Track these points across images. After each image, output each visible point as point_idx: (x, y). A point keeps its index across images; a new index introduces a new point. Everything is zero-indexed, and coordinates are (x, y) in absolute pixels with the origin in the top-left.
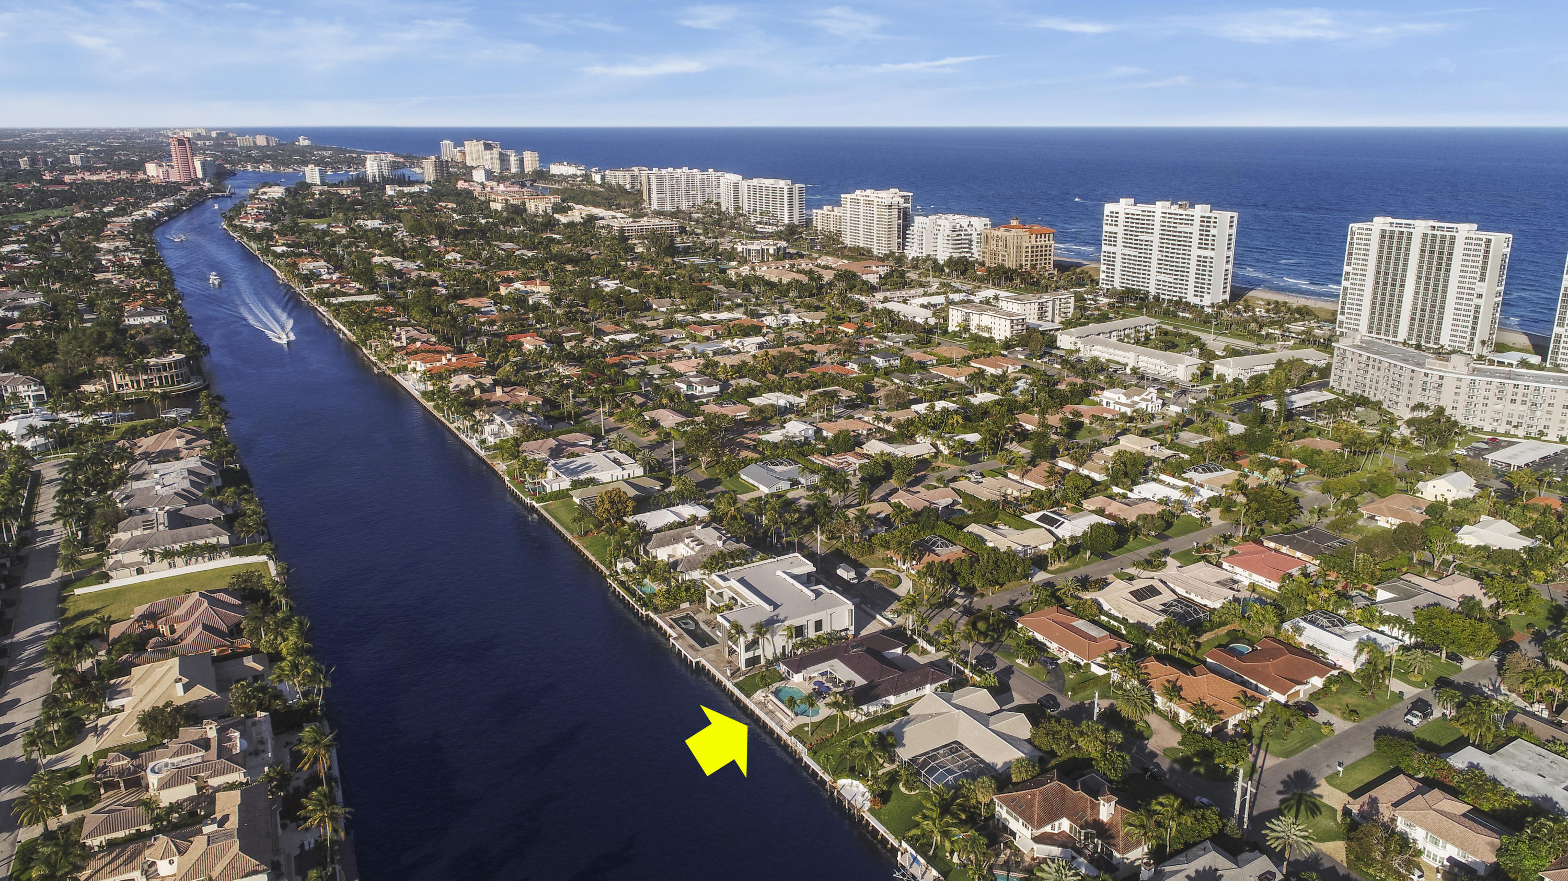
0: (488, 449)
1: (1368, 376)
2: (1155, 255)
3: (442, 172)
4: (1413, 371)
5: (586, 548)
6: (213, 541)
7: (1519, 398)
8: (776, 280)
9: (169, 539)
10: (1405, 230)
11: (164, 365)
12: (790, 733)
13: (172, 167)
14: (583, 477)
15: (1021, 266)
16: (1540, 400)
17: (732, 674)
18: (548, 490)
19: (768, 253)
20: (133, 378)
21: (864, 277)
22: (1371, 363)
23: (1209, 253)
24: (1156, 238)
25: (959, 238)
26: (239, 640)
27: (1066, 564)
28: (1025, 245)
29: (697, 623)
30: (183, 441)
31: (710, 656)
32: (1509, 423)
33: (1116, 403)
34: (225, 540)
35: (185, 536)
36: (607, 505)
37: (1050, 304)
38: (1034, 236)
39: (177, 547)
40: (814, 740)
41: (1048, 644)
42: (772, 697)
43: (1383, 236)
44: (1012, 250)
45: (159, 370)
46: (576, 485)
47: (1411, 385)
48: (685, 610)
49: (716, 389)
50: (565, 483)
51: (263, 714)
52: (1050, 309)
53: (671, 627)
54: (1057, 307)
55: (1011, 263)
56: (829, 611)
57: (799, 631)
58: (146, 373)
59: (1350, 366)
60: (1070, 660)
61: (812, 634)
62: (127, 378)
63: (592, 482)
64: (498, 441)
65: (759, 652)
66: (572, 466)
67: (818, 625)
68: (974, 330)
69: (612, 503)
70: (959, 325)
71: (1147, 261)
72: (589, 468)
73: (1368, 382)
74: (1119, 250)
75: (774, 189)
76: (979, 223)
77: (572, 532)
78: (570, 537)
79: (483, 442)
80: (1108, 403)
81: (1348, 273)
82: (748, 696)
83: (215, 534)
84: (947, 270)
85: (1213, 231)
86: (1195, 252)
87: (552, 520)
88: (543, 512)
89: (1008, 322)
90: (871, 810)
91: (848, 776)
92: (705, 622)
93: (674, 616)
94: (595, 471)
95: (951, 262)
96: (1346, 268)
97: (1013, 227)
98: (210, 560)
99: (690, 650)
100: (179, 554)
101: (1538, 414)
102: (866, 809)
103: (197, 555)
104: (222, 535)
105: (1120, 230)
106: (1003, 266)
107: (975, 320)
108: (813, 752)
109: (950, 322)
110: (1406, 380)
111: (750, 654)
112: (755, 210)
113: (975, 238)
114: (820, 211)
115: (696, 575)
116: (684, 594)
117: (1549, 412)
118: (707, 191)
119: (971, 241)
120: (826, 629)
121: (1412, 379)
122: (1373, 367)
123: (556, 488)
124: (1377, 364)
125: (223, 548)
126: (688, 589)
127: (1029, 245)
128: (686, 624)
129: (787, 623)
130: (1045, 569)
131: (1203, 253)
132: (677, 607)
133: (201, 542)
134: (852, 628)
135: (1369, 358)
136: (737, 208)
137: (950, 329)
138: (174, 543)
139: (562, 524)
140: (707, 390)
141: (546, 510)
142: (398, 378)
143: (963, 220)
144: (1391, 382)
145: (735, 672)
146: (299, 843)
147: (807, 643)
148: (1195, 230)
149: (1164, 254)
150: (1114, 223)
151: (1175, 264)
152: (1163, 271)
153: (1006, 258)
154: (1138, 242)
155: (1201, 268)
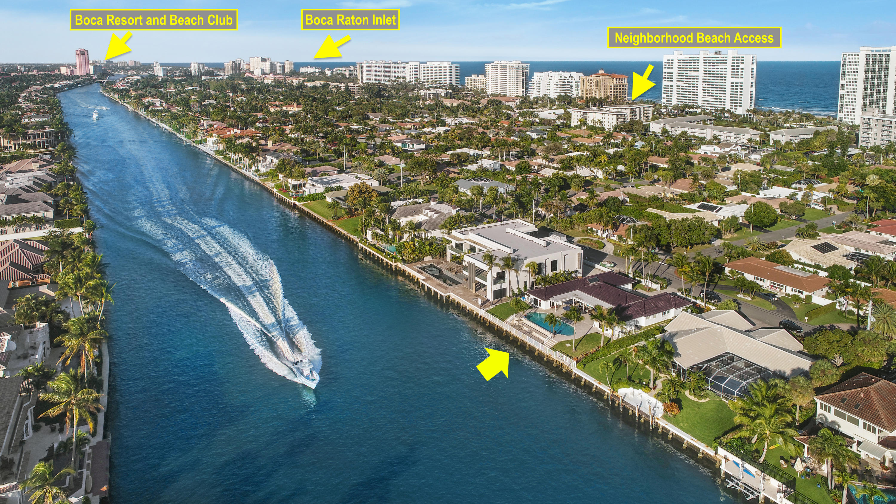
0: (261, 175)
2: (701, 85)
3: (236, 70)
5: (339, 226)
6: (40, 215)
8: (449, 105)
9: (4, 212)
10: (884, 53)
11: (38, 134)
12: (553, 349)
13: (76, 68)
14: (334, 185)
15: (608, 97)
17: (483, 304)
18: (307, 193)
19: (441, 96)
20: (16, 142)
21: (507, 104)
23: (739, 80)
24: (701, 74)
25: (564, 84)
26: (40, 276)
27: (735, 235)
28: (609, 85)
29: (440, 271)
30: (38, 165)
31: (458, 291)
34: (50, 215)
35: (17, 210)
36: (356, 194)
37: (638, 110)
38: (615, 79)
39: (10, 218)
40: (579, 354)
41: (760, 283)
42: (524, 320)
43: (868, 59)
44: (601, 88)
45: (34, 137)
46: (328, 190)
48: (428, 262)
49: (423, 146)
50: (320, 189)
51: (43, 324)
52: (638, 113)
53: (419, 272)
54: (642, 113)
55: (600, 96)
56: (563, 253)
57: (538, 269)
58: (25, 139)
60: (788, 295)
61: (548, 272)
62: (12, 143)
63: (340, 188)
64: (268, 170)
65: (505, 285)
66: (325, 180)
67: (554, 264)
68: (590, 123)
69: (360, 192)
70: (580, 120)
71: (696, 89)
72: (339, 181)
74: (675, 83)
75: (440, 67)
76: (576, 75)
77: (327, 218)
78: (325, 221)
79: (257, 171)
80: (706, 153)
81: (843, 85)
82: (503, 319)
83: (43, 210)
84: (557, 103)
85: (741, 66)
86: (729, 80)
87: (310, 211)
88: (303, 207)
89: (615, 116)
90: (665, 417)
91: (629, 386)
92: (448, 269)
93: (419, 266)
94: (342, 183)
95: (560, 97)
96: (841, 82)
97: (601, 75)
98: (37, 229)
99: (439, 287)
100: (10, 223)
102: (660, 416)
103: (26, 225)
104: (48, 210)
105: (675, 71)
106: (596, 98)
107: (590, 117)
108: (582, 363)
109: (572, 120)
111: (497, 287)
112: (428, 81)
113: (574, 84)
114: (469, 78)
115: (438, 234)
116: (428, 248)
118: (397, 73)
119: (572, 86)
120: (560, 268)
123: (313, 191)
125: (48, 221)
126: (430, 245)
127: (612, 85)
128: (431, 271)
129: (526, 262)
130: (721, 238)
131: (735, 80)
132: (421, 259)
133: (29, 215)
134: (581, 271)
136: (416, 79)
137: (572, 125)
138: (8, 214)
139: (319, 214)
140: (416, 147)
141: (306, 206)
142: (200, 146)
143: (566, 74)
145: (485, 302)
146: (50, 445)
147: (545, 280)
148: (729, 66)
149: (707, 83)
150: (670, 67)
151: (715, 89)
152: (706, 94)
153: (598, 93)
154: (688, 77)
155: (734, 90)
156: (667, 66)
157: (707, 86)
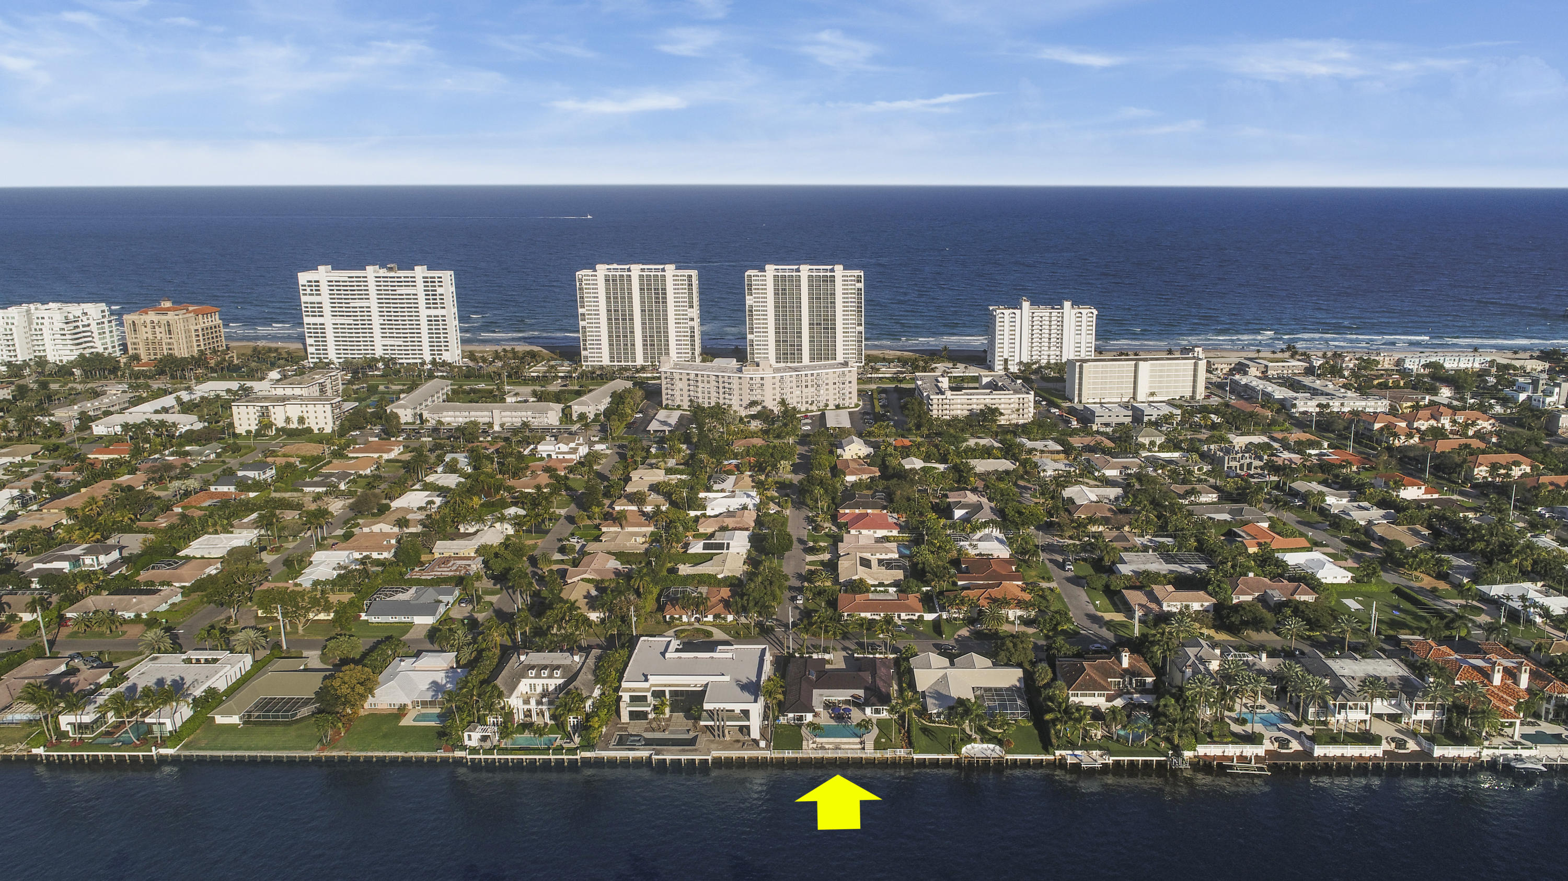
1: (700, 390)
2: (376, 321)
4: (740, 378)
7: (809, 384)
10: (624, 273)
12: (880, 751)
16: (821, 382)
22: (699, 378)
23: (439, 312)
24: (373, 303)
25: (78, 330)
28: (193, 328)
31: (712, 748)
32: (807, 402)
33: (557, 453)
38: (200, 318)
42: (818, 740)
43: (607, 280)
47: (741, 389)
55: (182, 351)
59: (679, 385)
71: (368, 328)
73: (700, 395)
74: (328, 320)
76: (94, 311)
80: (549, 456)
81: (583, 315)
82: (804, 750)
85: (440, 290)
86: (424, 313)
91: (960, 746)
92: (646, 730)
96: (581, 311)
101: (822, 392)
105: (325, 298)
109: (236, 422)
110: (735, 386)
117: (827, 390)
121: (740, 384)
122: (703, 382)
124: (705, 379)
127: (199, 327)
131: (433, 312)
135: (697, 375)
143: (75, 310)
144: (721, 390)
148: (419, 291)
149: (386, 318)
150: (314, 292)
151: (401, 327)
152: (388, 335)
153: (175, 346)
154: (351, 309)
155: (434, 327)
156: (308, 292)
157: (386, 322)
